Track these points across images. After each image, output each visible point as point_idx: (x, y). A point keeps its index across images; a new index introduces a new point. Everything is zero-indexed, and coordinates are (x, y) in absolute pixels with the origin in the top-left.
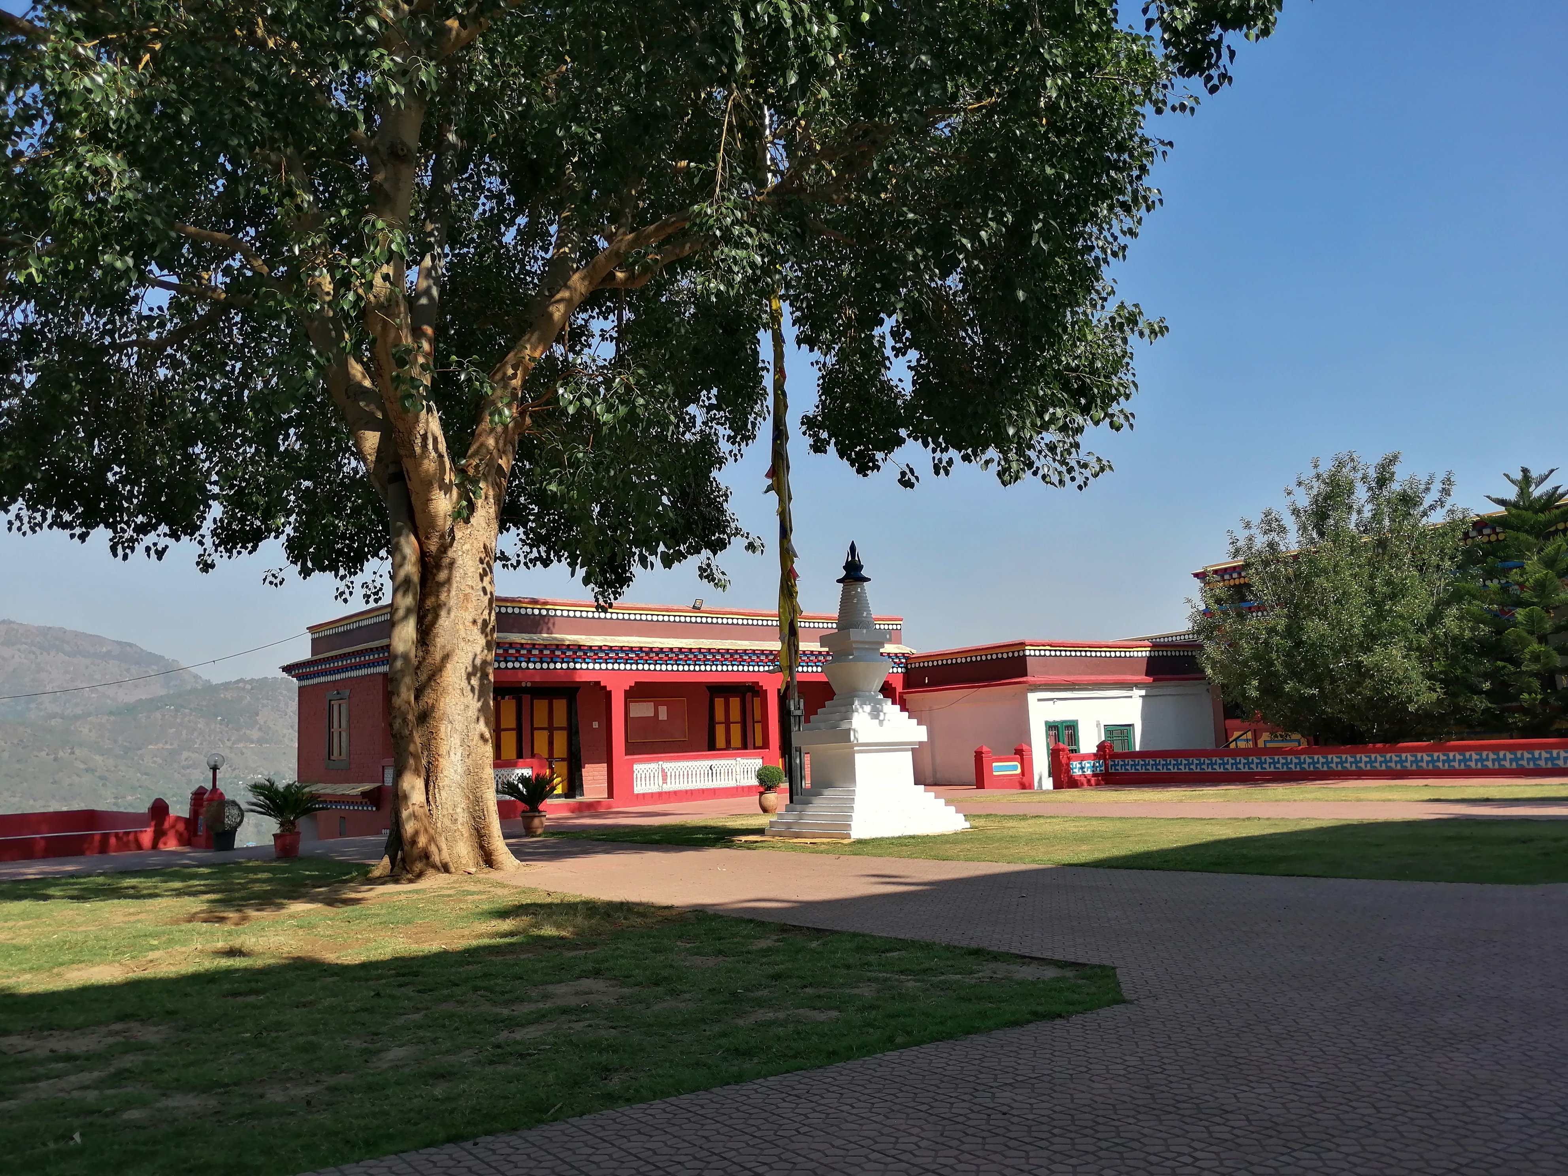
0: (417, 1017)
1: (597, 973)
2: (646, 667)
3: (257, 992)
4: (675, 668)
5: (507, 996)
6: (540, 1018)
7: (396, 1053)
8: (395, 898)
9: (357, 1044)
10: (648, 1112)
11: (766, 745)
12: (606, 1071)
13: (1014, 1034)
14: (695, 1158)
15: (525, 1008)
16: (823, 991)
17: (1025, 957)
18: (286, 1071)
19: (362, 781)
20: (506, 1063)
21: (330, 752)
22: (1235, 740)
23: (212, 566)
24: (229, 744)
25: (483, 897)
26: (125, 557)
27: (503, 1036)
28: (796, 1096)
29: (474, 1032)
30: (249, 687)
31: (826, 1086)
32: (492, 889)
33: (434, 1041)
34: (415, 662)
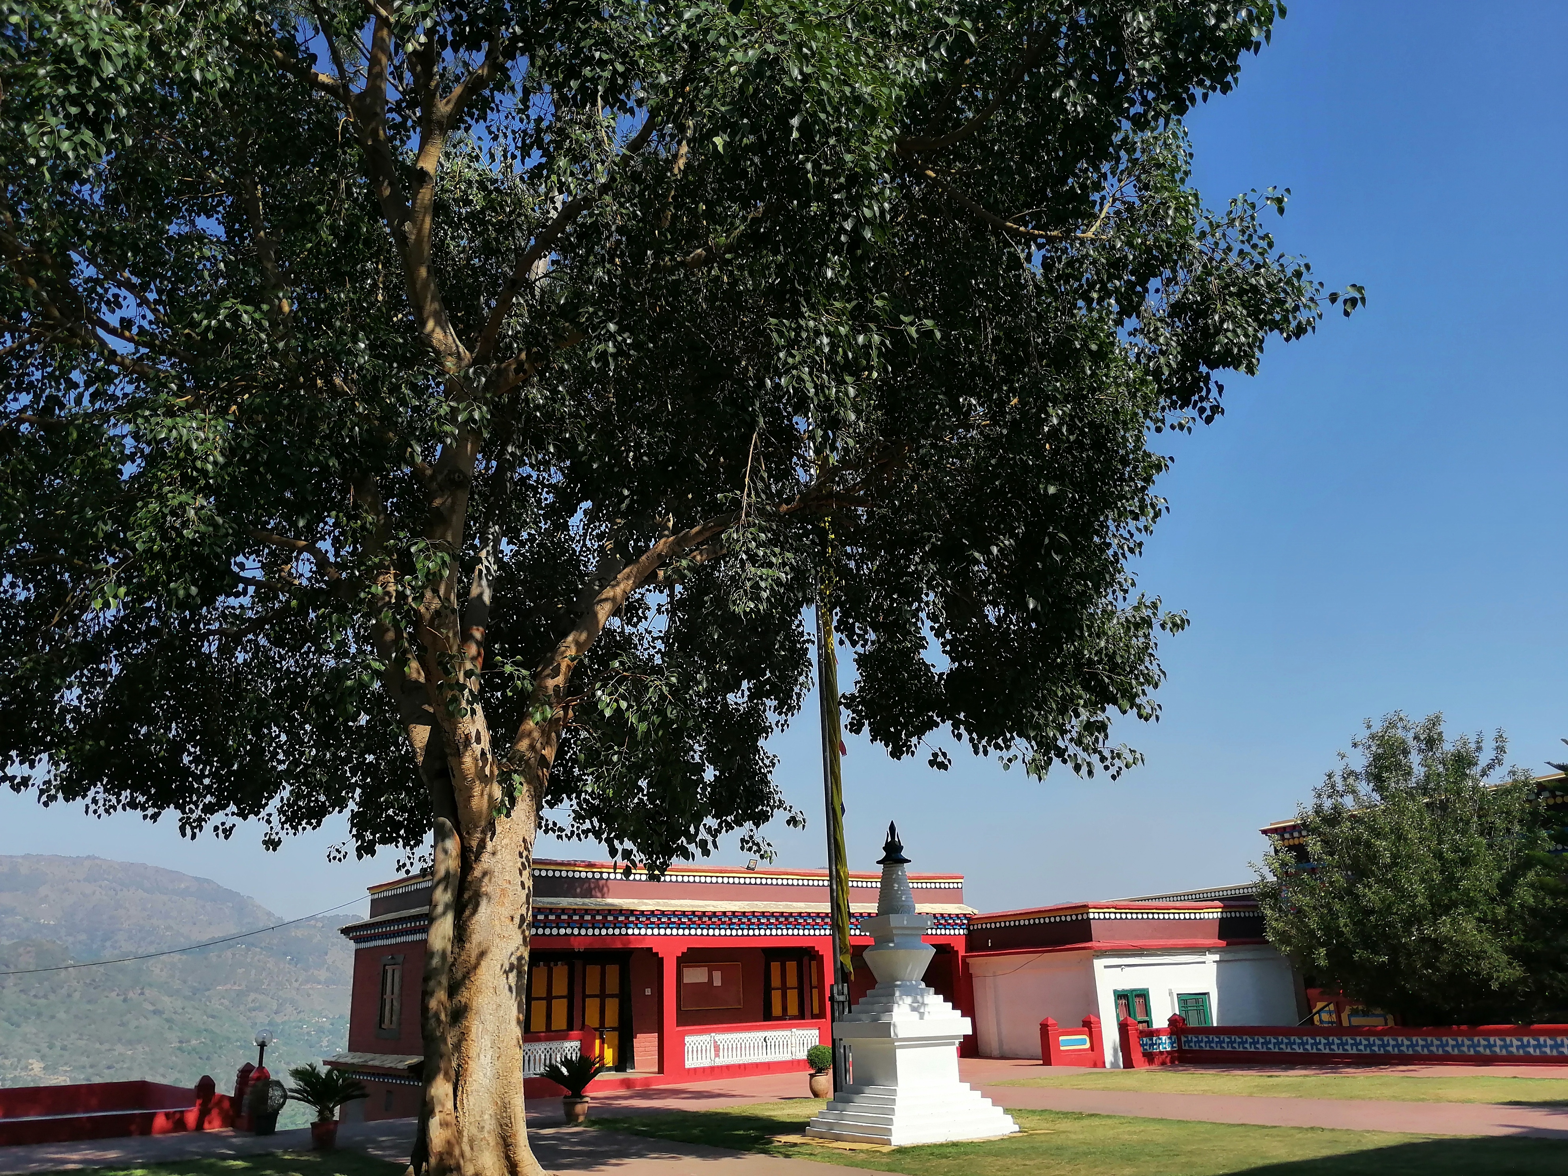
2: (699, 932)
4: (728, 932)
11: (819, 1013)
19: (411, 1053)
21: (381, 1022)
22: (1318, 1012)
23: (280, 841)
24: (296, 985)
26: (194, 837)
30: (320, 925)
34: (450, 960)
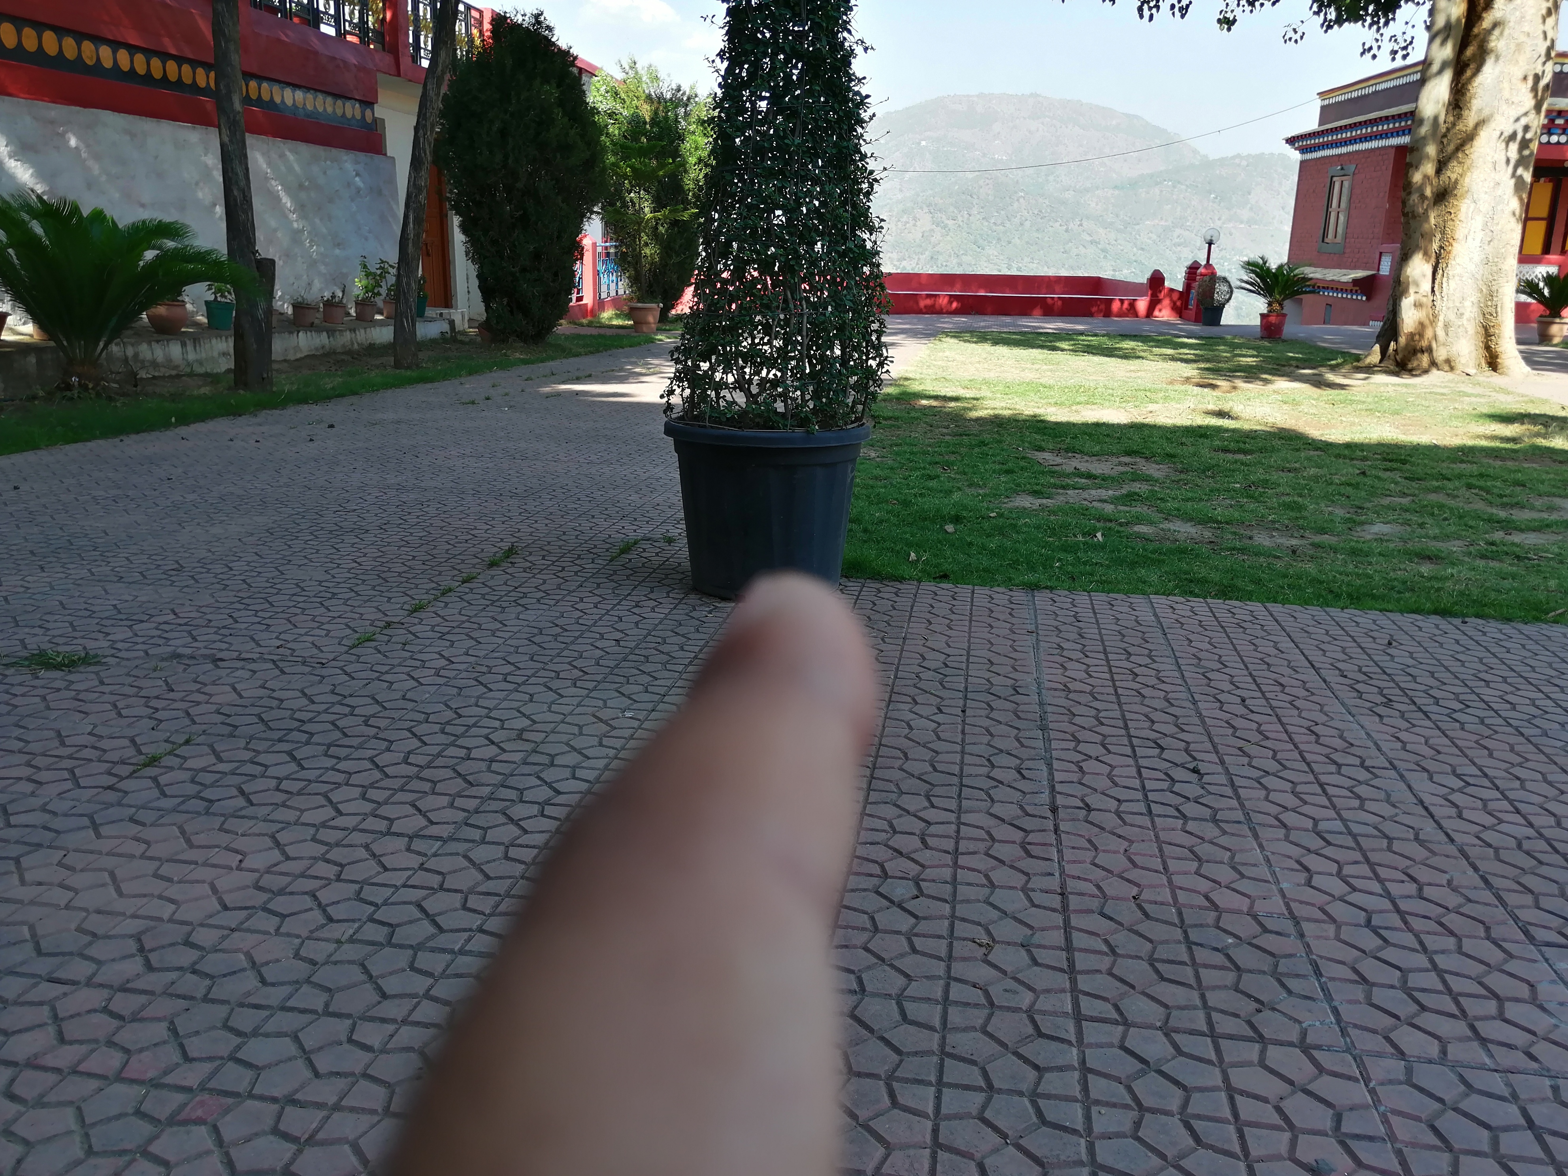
0: (1405, 501)
3: (1245, 452)
5: (1505, 500)
6: (1541, 527)
7: (1379, 528)
8: (1382, 389)
9: (1340, 512)
15: (1526, 515)
18: (1273, 522)
19: (1355, 268)
20: (1501, 561)
21: (1325, 234)
23: (1235, 21)
25: (1482, 400)
26: (1151, 18)
27: (1498, 536)
29: (1466, 525)
30: (1244, 163)
32: (1493, 394)
33: (1421, 525)
34: (1443, 129)
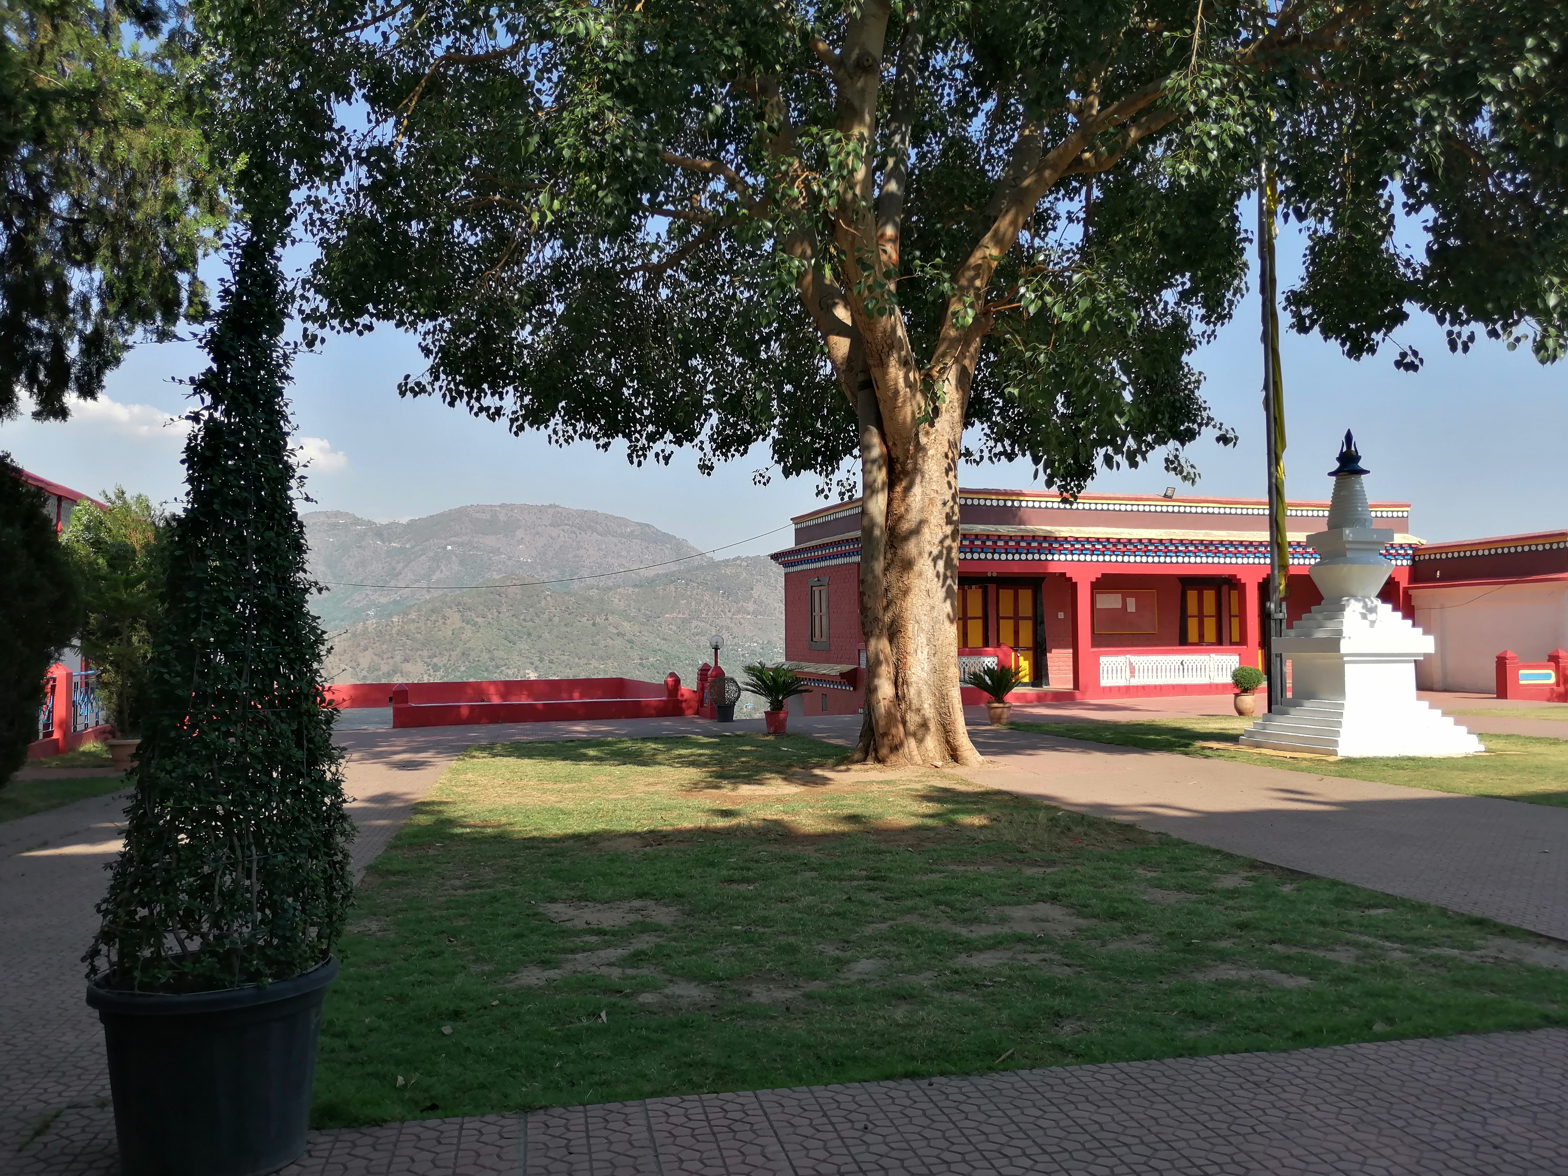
0: (883, 927)
1: (1054, 899)
2: (1114, 558)
3: (749, 881)
4: (1144, 559)
5: (966, 915)
6: (995, 944)
7: (864, 966)
9: (830, 950)
10: (1097, 1076)
11: (1243, 641)
12: (1058, 1016)
13: (1519, 1040)
14: (1142, 1142)
15: (983, 931)
16: (1293, 951)
17: (1541, 936)
18: (770, 971)
19: (840, 663)
20: (963, 992)
21: (812, 635)
23: (713, 466)
26: (640, 464)
27: (961, 960)
28: (1254, 1083)
29: (935, 952)
31: (1288, 1076)
33: (898, 957)
